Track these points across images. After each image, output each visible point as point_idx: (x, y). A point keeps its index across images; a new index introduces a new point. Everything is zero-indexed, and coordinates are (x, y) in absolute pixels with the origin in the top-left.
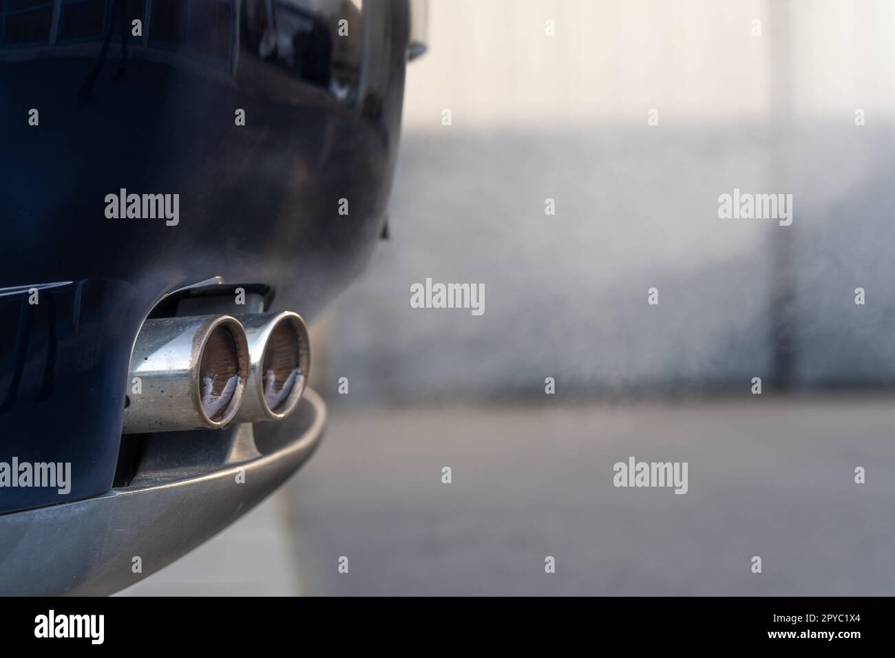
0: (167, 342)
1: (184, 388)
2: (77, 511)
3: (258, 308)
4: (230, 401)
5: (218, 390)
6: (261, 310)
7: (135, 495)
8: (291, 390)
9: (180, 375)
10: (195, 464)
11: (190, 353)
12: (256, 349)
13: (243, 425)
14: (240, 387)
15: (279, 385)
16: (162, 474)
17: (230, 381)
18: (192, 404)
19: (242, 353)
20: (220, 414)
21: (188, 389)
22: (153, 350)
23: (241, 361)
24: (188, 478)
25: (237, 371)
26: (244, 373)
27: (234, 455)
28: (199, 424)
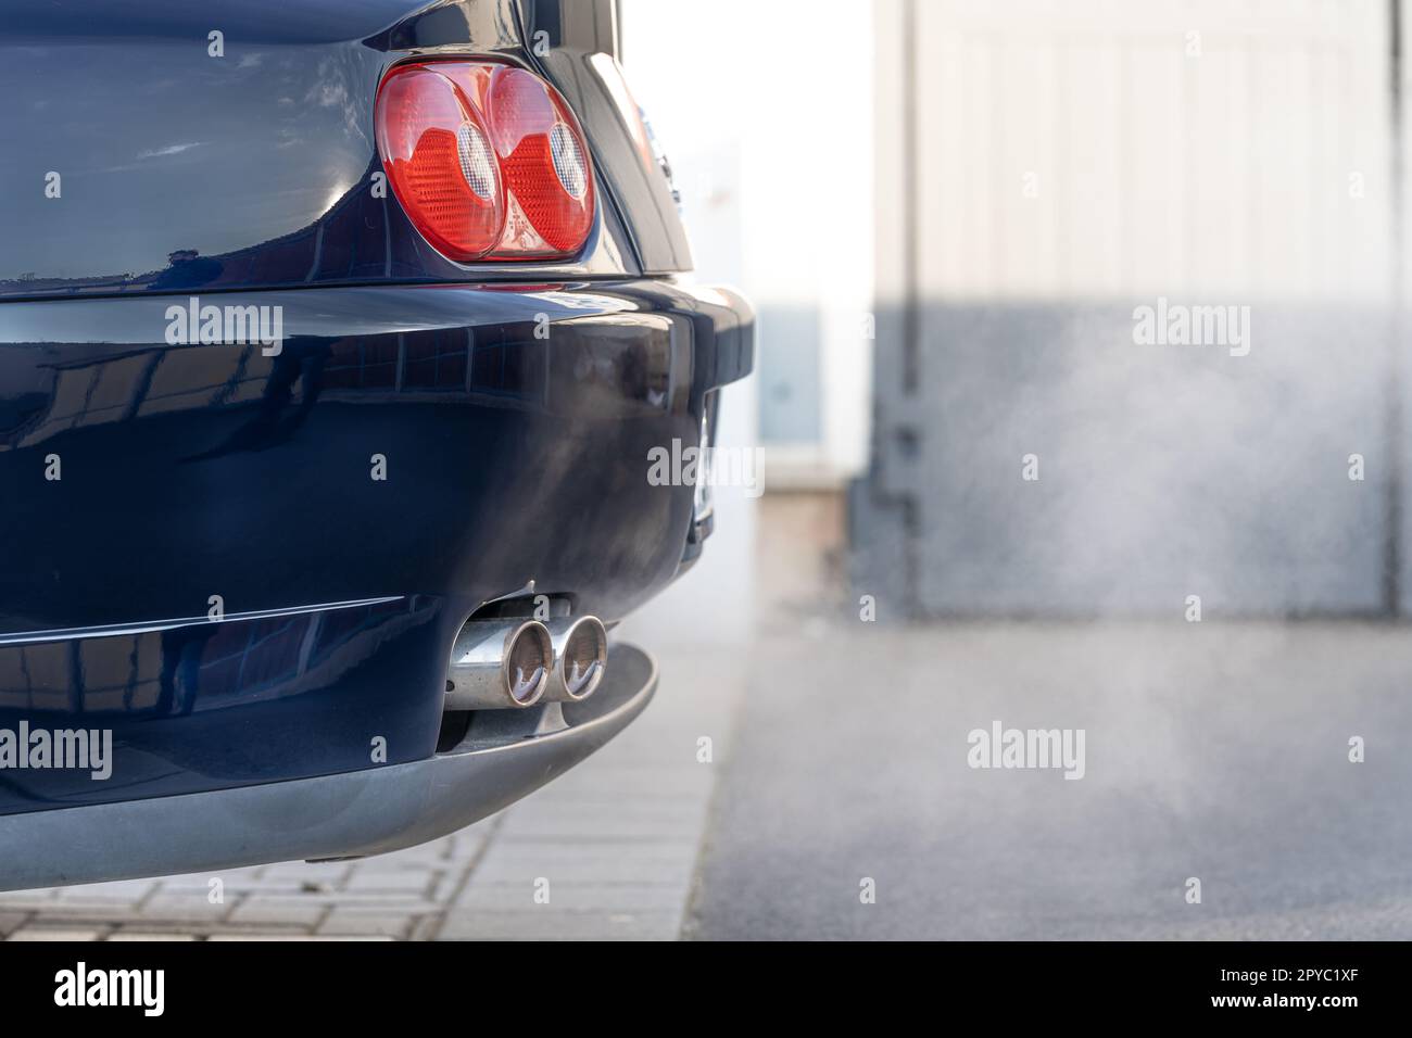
0: (482, 641)
1: (497, 677)
2: (407, 770)
3: (565, 612)
4: (536, 686)
5: (527, 678)
6: (568, 614)
7: (455, 759)
8: (590, 678)
9: (494, 667)
10: (509, 734)
11: (501, 650)
12: (559, 645)
13: (551, 704)
14: (545, 677)
15: (581, 673)
16: (481, 742)
17: (536, 672)
18: (503, 690)
19: (546, 649)
20: (528, 696)
21: (499, 677)
22: (473, 647)
23: (546, 655)
24: (500, 746)
25: (543, 663)
26: (549, 665)
27: (542, 727)
28: (508, 704)
